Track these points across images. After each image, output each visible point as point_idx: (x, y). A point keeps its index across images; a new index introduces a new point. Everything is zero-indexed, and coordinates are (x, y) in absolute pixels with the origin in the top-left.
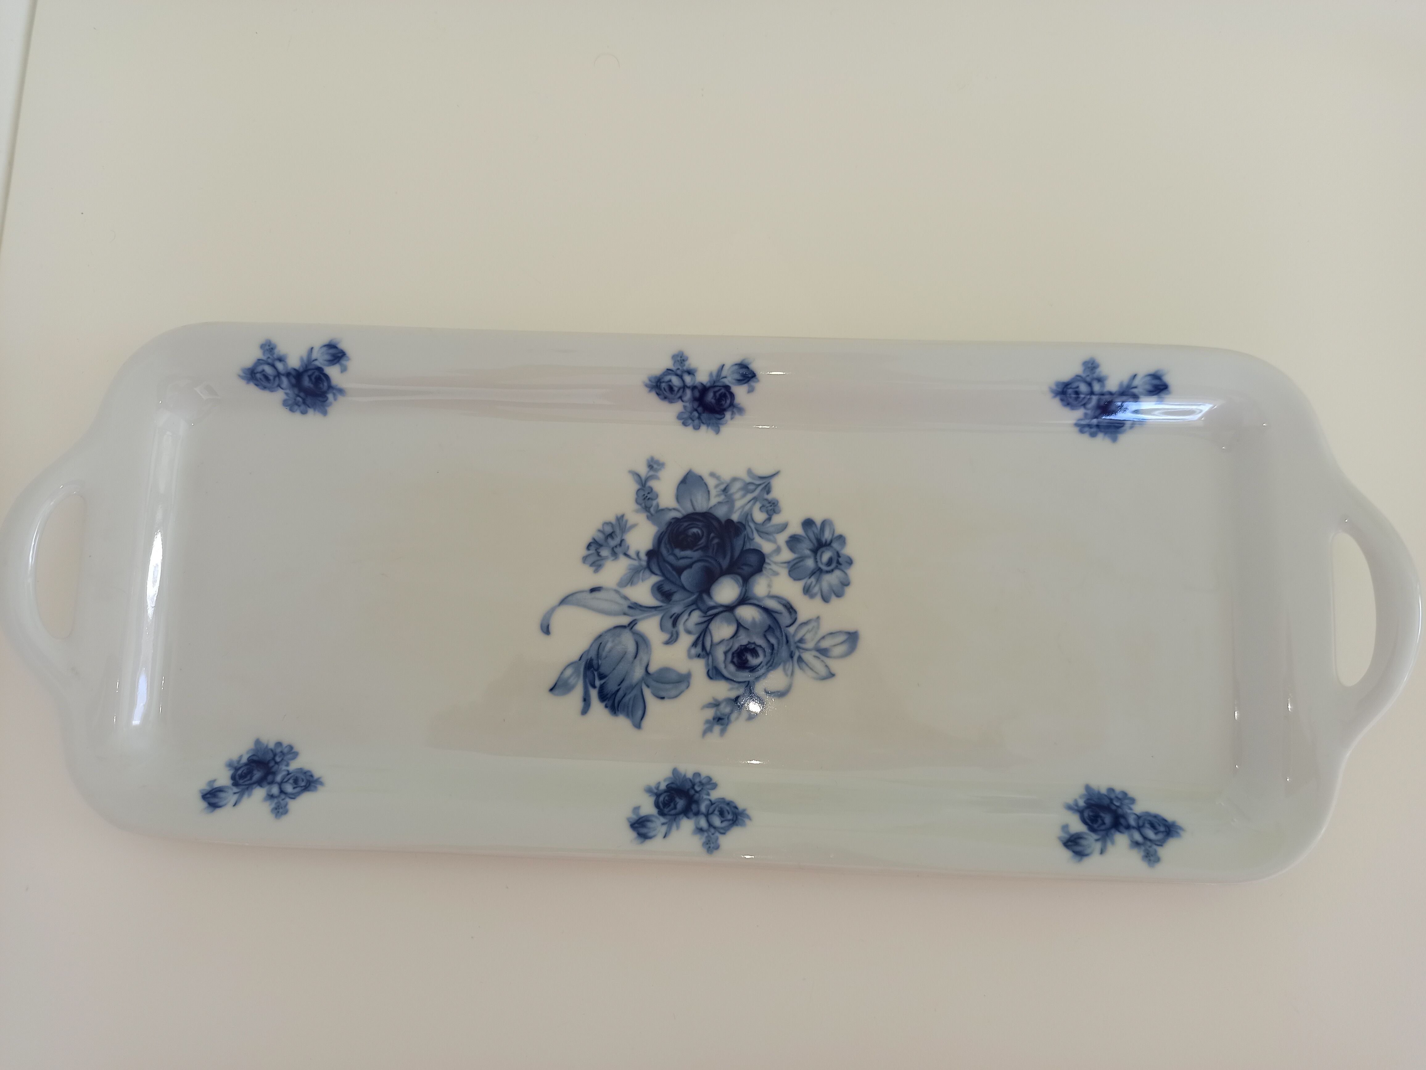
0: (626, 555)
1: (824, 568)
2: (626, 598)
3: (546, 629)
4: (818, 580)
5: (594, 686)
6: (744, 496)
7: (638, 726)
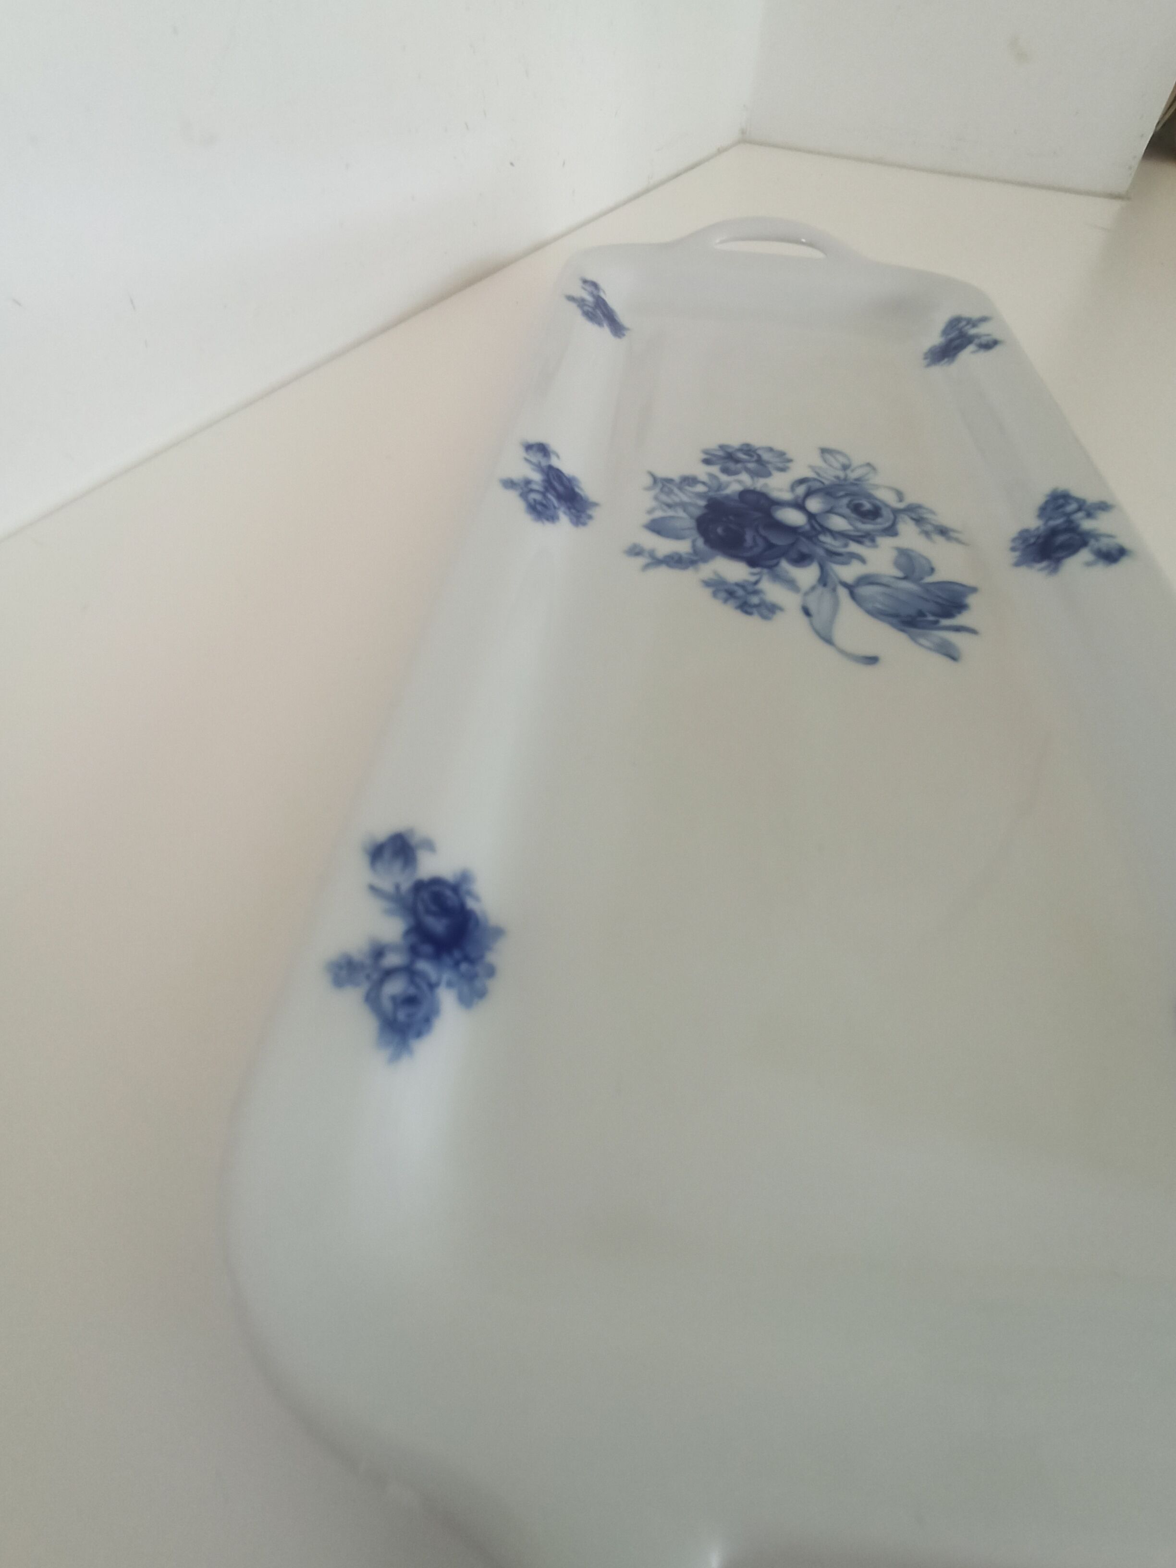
0: (756, 583)
1: (755, 458)
2: (813, 588)
3: (872, 660)
4: (768, 462)
5: (937, 622)
6: (676, 495)
7: (974, 590)
